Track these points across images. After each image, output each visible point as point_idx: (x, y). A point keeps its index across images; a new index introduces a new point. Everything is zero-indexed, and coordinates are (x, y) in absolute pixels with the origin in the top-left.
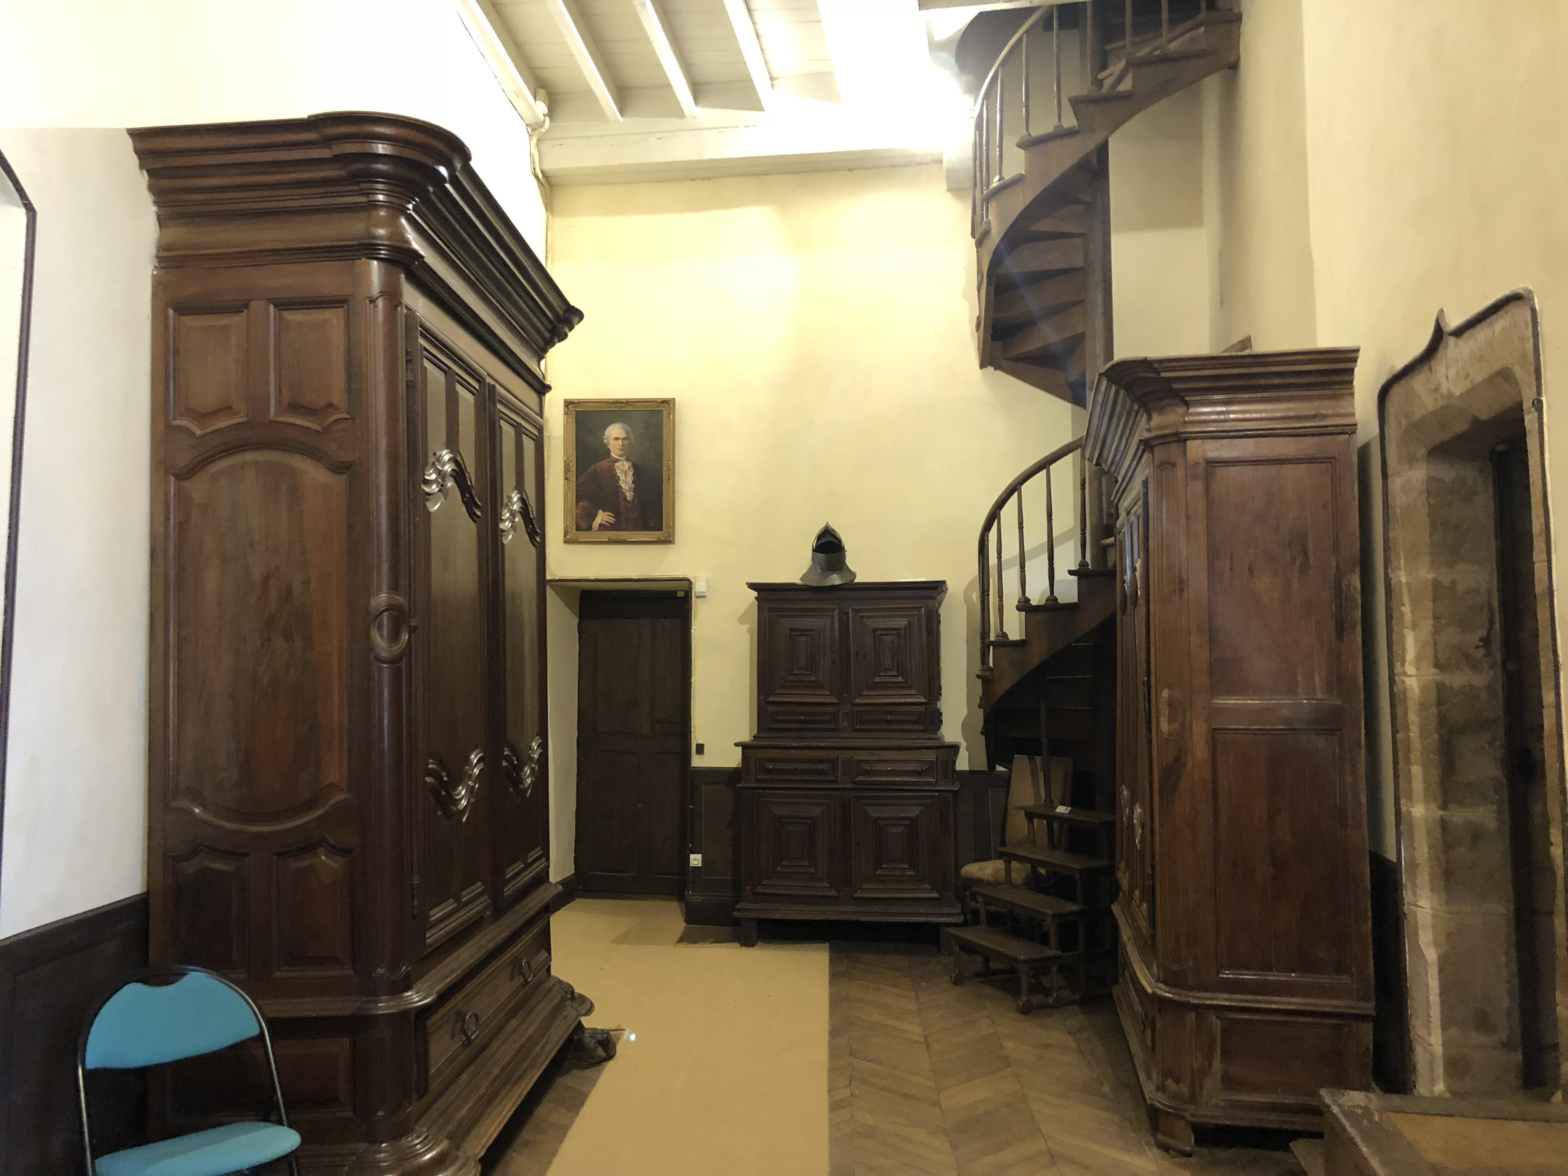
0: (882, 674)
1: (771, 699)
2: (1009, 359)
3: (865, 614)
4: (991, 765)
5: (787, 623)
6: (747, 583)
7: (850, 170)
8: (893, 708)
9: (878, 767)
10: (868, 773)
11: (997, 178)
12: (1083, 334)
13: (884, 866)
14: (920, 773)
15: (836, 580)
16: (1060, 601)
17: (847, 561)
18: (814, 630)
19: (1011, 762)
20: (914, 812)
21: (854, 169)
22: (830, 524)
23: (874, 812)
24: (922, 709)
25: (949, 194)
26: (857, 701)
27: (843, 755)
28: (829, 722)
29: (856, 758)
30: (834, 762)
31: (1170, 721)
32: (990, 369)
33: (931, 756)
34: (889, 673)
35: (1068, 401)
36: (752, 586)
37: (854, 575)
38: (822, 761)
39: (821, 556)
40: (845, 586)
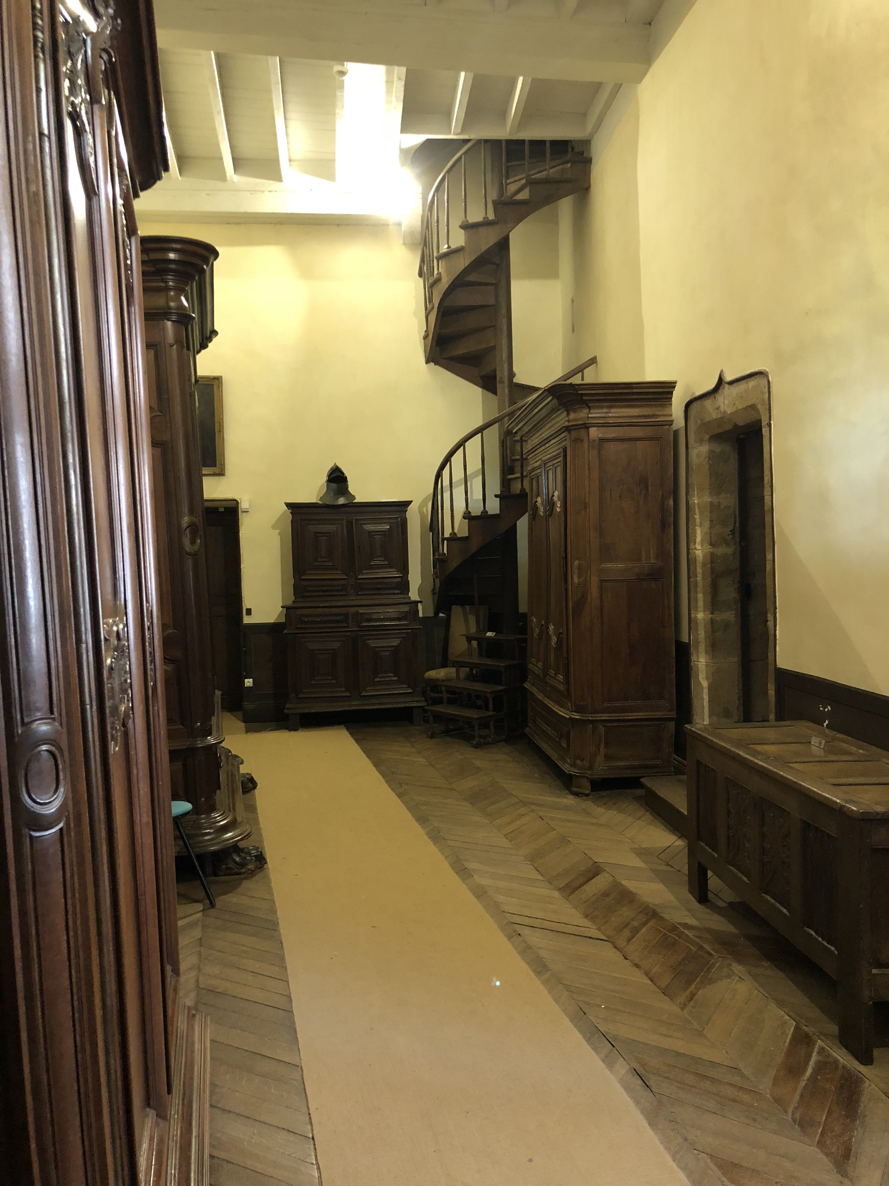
0: (375, 559)
1: (303, 577)
2: (444, 359)
3: (363, 522)
4: (436, 614)
5: (313, 528)
6: (285, 503)
7: (338, 225)
8: (382, 580)
9: (375, 616)
10: (368, 620)
11: (446, 246)
12: (494, 347)
13: (379, 676)
14: (399, 619)
15: (342, 501)
16: (489, 513)
17: (349, 489)
18: (330, 533)
19: (450, 609)
20: (395, 642)
21: (341, 225)
22: (337, 464)
23: (373, 643)
24: (399, 580)
25: (404, 247)
26: (359, 577)
27: (352, 610)
28: (341, 590)
29: (361, 611)
30: (346, 615)
31: (579, 577)
32: (432, 364)
33: (406, 608)
34: (379, 559)
35: (480, 387)
36: (289, 505)
37: (354, 497)
38: (340, 615)
39: (334, 485)
40: (350, 504)
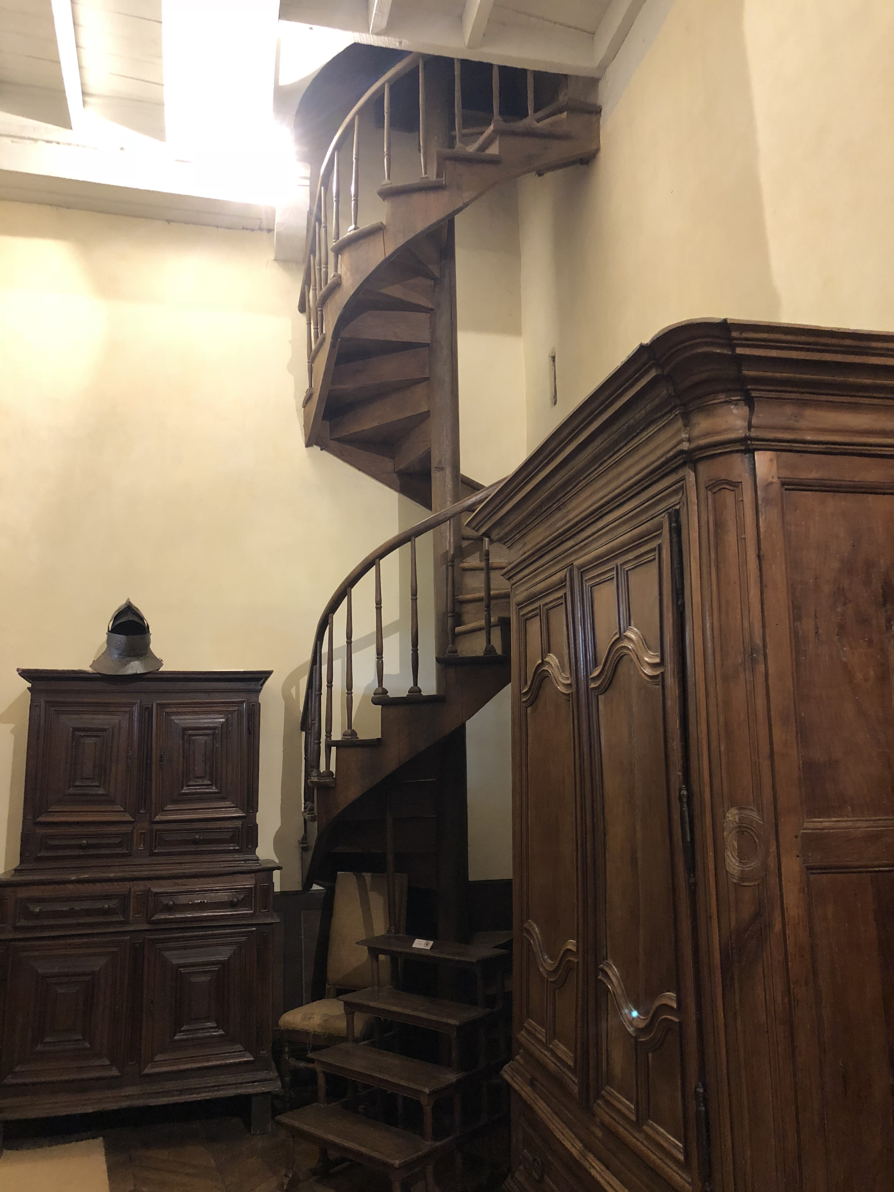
0: (191, 783)
1: (41, 819)
2: (338, 440)
3: (175, 710)
4: (307, 884)
5: (71, 721)
6: (18, 670)
8: (202, 825)
9: (183, 900)
10: (169, 909)
11: (353, 227)
13: (185, 1028)
14: (232, 905)
15: (136, 667)
16: (424, 693)
17: (151, 646)
18: (104, 730)
19: (334, 879)
20: (223, 954)
22: (131, 601)
23: (175, 958)
24: (238, 823)
25: (276, 264)
26: (158, 818)
27: (139, 887)
28: (119, 845)
29: (155, 890)
30: (124, 898)
32: (316, 449)
33: (248, 882)
34: (200, 782)
35: (396, 490)
36: (26, 674)
37: (160, 662)
38: (107, 897)
39: (121, 638)
40: (149, 676)
